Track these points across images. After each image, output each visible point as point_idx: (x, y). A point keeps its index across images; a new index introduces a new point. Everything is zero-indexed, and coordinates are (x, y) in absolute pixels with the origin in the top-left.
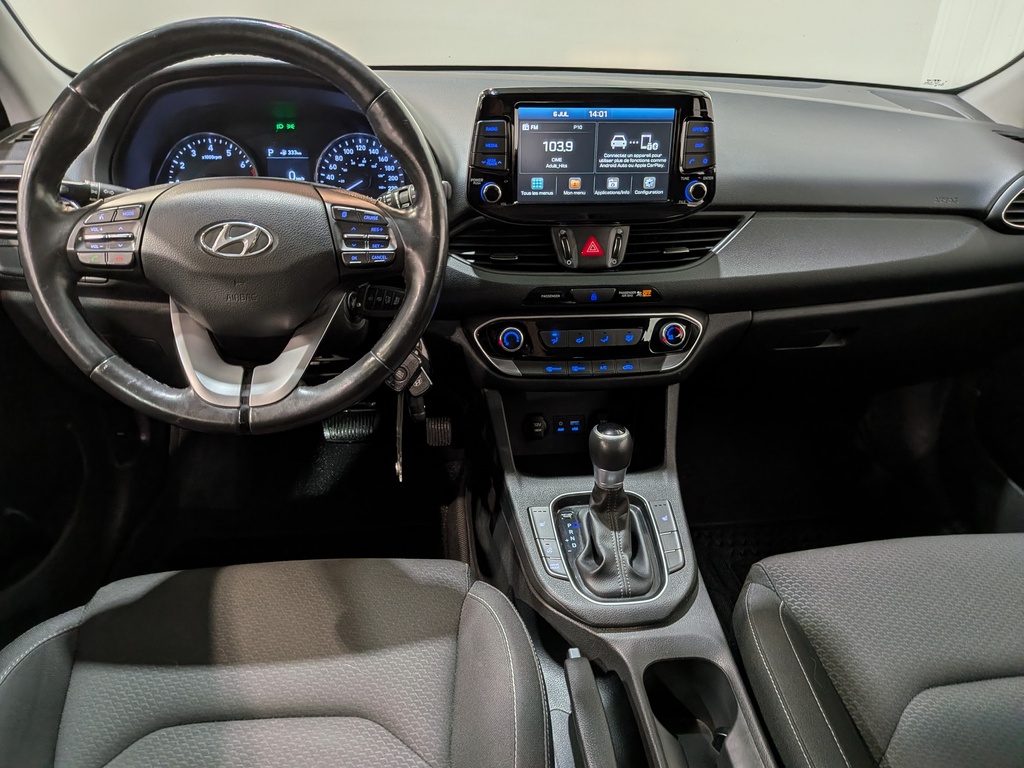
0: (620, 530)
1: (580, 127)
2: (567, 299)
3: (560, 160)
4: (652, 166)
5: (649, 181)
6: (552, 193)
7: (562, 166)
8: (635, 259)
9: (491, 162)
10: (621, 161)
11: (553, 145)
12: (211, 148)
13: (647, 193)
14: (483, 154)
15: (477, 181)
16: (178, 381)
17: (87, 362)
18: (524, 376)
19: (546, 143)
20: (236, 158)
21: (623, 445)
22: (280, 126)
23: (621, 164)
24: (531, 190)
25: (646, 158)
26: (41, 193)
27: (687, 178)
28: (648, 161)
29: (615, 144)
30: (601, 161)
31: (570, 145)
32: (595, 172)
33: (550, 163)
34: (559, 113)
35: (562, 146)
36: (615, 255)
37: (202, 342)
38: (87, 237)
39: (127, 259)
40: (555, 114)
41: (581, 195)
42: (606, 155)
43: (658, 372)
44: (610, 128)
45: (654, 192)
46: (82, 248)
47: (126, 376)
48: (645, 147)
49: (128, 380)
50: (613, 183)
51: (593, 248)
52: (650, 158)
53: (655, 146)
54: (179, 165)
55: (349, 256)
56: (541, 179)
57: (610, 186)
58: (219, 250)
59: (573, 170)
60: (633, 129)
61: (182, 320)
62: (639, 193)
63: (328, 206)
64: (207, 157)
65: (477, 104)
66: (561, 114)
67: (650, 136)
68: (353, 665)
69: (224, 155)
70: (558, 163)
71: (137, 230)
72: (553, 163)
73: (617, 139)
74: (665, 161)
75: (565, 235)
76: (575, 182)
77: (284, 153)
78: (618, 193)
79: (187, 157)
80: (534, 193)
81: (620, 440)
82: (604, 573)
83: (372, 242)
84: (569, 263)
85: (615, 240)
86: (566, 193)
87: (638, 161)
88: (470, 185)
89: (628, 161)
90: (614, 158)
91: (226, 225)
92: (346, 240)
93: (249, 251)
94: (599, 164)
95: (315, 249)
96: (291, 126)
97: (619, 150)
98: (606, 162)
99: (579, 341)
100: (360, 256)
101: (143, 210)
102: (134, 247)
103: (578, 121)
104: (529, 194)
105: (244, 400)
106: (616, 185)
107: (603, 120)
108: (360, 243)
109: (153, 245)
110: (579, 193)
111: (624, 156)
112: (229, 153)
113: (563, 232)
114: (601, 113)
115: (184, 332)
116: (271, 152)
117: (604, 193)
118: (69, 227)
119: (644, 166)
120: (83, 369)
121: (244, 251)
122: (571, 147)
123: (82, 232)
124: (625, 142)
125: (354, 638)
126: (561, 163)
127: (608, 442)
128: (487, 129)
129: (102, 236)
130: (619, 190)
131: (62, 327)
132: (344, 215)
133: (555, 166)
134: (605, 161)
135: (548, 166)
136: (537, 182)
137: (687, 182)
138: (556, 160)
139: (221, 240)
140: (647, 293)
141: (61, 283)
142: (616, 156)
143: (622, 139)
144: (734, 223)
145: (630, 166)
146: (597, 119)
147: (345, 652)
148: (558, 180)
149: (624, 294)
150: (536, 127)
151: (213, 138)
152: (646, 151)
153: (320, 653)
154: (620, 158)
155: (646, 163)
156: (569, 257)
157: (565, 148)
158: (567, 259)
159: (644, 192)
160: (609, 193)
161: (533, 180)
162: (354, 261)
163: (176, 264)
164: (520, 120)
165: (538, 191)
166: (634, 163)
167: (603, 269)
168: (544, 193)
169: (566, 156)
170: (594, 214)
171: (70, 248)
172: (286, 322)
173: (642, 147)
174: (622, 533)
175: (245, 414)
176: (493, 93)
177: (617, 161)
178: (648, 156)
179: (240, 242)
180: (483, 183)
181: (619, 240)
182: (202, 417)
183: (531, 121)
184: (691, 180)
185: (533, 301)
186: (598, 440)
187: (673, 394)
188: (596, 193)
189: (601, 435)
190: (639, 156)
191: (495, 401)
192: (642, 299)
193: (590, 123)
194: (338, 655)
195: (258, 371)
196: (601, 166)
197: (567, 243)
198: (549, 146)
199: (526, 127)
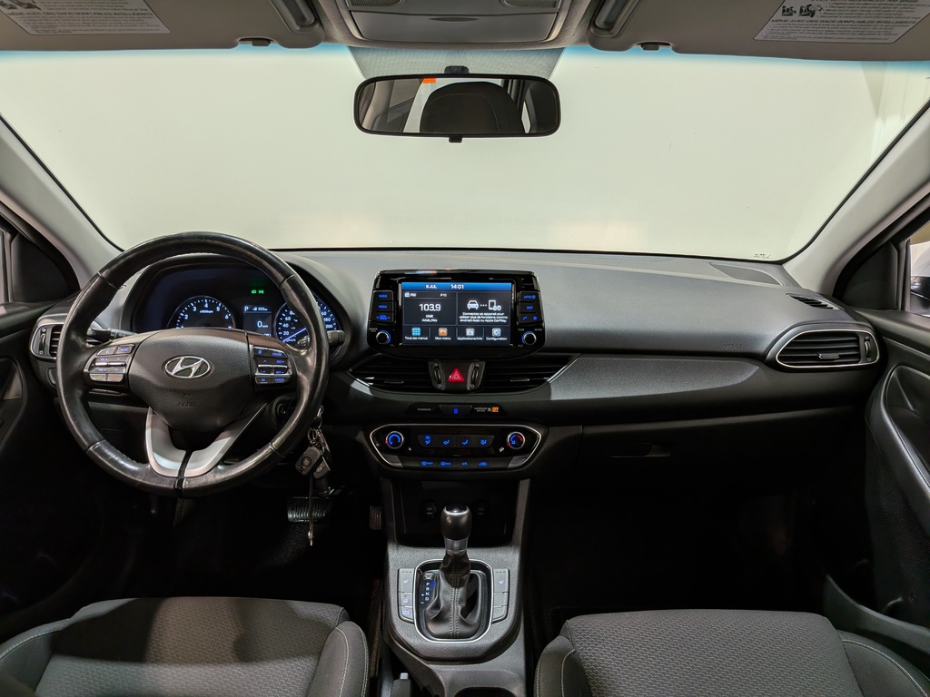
0: (459, 587)
1: (445, 295)
2: (437, 413)
3: (432, 316)
4: (497, 321)
5: (496, 332)
6: (426, 339)
7: (434, 320)
8: (488, 385)
9: (383, 317)
10: (475, 317)
11: (427, 307)
12: (206, 306)
13: (495, 339)
14: (378, 312)
15: (373, 330)
16: (141, 458)
17: (86, 443)
18: (405, 468)
19: (421, 305)
20: (223, 312)
21: (464, 520)
22: (254, 292)
23: (475, 319)
24: (412, 336)
26: (73, 337)
27: (522, 330)
28: (494, 317)
29: (470, 306)
30: (461, 317)
31: (438, 307)
32: (457, 325)
33: (425, 318)
34: (430, 286)
35: (433, 307)
36: (473, 382)
37: (162, 433)
38: (97, 364)
39: (119, 379)
40: (427, 287)
41: (448, 340)
42: (464, 313)
43: (506, 469)
44: (466, 295)
45: (501, 339)
46: (93, 371)
47: (109, 453)
49: (109, 456)
50: (470, 332)
51: (456, 376)
52: (496, 316)
53: (499, 308)
54: (184, 317)
55: (260, 378)
56: (419, 329)
57: (468, 334)
58: (176, 374)
59: (441, 324)
60: (482, 297)
61: (153, 419)
62: (490, 339)
63: (251, 346)
64: (203, 311)
65: (374, 278)
66: (432, 287)
67: (495, 301)
68: (239, 670)
69: (215, 310)
70: (430, 319)
71: (128, 360)
72: (427, 319)
73: (471, 303)
74: (507, 318)
75: (437, 367)
76: (443, 331)
77: (255, 309)
78: (474, 339)
79: (190, 312)
80: (414, 338)
81: (462, 516)
82: (440, 619)
83: (277, 369)
84: (440, 386)
85: (474, 372)
86: (437, 338)
87: (488, 318)
88: (369, 331)
89: (480, 317)
90: (470, 316)
91: (183, 358)
92: (259, 368)
93: (195, 374)
94: (459, 319)
95: (237, 374)
96: (262, 292)
97: (473, 310)
98: (464, 318)
99: (446, 443)
100: (266, 378)
101: (133, 348)
102: (125, 371)
103: (444, 291)
104: (411, 338)
105: (181, 471)
106: (472, 333)
107: (461, 290)
108: (268, 370)
109: (136, 370)
110: (446, 339)
111: (477, 314)
112: (218, 309)
113: (436, 365)
114: (460, 286)
115: (152, 426)
116: (246, 308)
117: (464, 339)
118: (86, 358)
119: (492, 321)
120: (83, 448)
121: (192, 375)
123: (94, 361)
124: (477, 305)
125: (245, 652)
127: (453, 517)
128: (380, 296)
129: (105, 364)
130: (474, 337)
131: (74, 420)
132: (260, 352)
135: (423, 320)
136: (416, 331)
137: (522, 332)
138: (429, 316)
139: (178, 368)
140: (495, 409)
141: (79, 393)
142: (471, 314)
143: (475, 303)
144: (565, 361)
145: (482, 321)
146: (457, 290)
147: (235, 661)
148: (430, 330)
149: (479, 409)
150: (414, 295)
151: (208, 299)
152: (492, 311)
153: (219, 661)
156: (439, 382)
157: (435, 308)
158: (438, 384)
159: (493, 339)
160: (467, 339)
161: (414, 329)
162: (263, 382)
163: (149, 382)
164: (402, 291)
165: (417, 336)
166: (485, 319)
167: (464, 392)
168: (421, 338)
169: (436, 314)
170: (458, 353)
171: (86, 370)
172: (219, 422)
173: (490, 309)
174: (461, 589)
175: (181, 482)
176: (384, 272)
177: (473, 317)
178: (494, 314)
179: (190, 369)
180: (377, 332)
181: (476, 372)
182: (153, 483)
183: (411, 291)
184: (525, 331)
185: (411, 412)
186: (446, 516)
187: (524, 487)
188: (459, 338)
189: (448, 513)
190: (488, 314)
191: (388, 487)
192: (491, 413)
193: (452, 293)
194: (231, 663)
195: (194, 454)
196: (461, 321)
197: (438, 372)
198: (423, 307)
199: (407, 295)
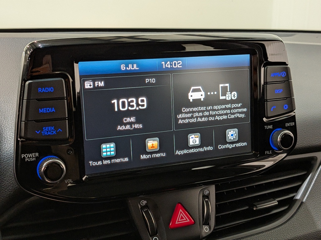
1: (153, 81)
3: (133, 119)
4: (233, 116)
5: (232, 134)
6: (126, 159)
7: (136, 126)
10: (201, 114)
11: (123, 103)
13: (231, 146)
14: (37, 121)
15: (30, 157)
19: (115, 101)
23: (201, 117)
24: (102, 159)
25: (226, 109)
27: (270, 127)
28: (228, 111)
30: (180, 116)
31: (144, 102)
32: (174, 129)
33: (122, 124)
34: (127, 66)
35: (134, 104)
40: (123, 67)
41: (161, 157)
42: (184, 109)
45: (238, 145)
48: (224, 98)
50: (194, 139)
52: (230, 109)
53: (233, 96)
56: (112, 145)
62: (223, 147)
65: (22, 61)
66: (130, 67)
67: (228, 85)
70: (131, 124)
72: (125, 124)
73: (194, 91)
74: (245, 110)
75: (146, 206)
76: (152, 143)
78: (201, 150)
80: (105, 162)
84: (155, 239)
86: (143, 157)
88: (20, 164)
89: (207, 113)
90: (193, 112)
94: (177, 120)
97: (197, 103)
103: (150, 73)
104: (100, 163)
106: (198, 142)
107: (178, 70)
110: (158, 155)
111: (203, 108)
113: (144, 202)
117: (186, 151)
119: (225, 117)
122: (145, 103)
124: (203, 93)
126: (134, 123)
128: (40, 90)
130: (201, 146)
133: (128, 127)
134: (184, 116)
135: (119, 128)
137: (271, 130)
138: (128, 120)
142: (195, 109)
143: (198, 90)
145: (211, 119)
146: (171, 70)
150: (101, 84)
152: (225, 102)
154: (199, 112)
155: (226, 114)
157: (138, 105)
158: (152, 236)
159: (227, 146)
160: (191, 151)
161: (104, 146)
164: (81, 77)
165: (110, 158)
166: (214, 116)
168: (118, 161)
169: (139, 115)
173: (221, 98)
176: (40, 46)
177: (197, 114)
178: (228, 106)
180: (38, 159)
181: (207, 202)
183: (93, 77)
184: (274, 128)
188: (178, 153)
190: (219, 107)
196: (180, 122)
198: (118, 104)
199: (88, 85)
